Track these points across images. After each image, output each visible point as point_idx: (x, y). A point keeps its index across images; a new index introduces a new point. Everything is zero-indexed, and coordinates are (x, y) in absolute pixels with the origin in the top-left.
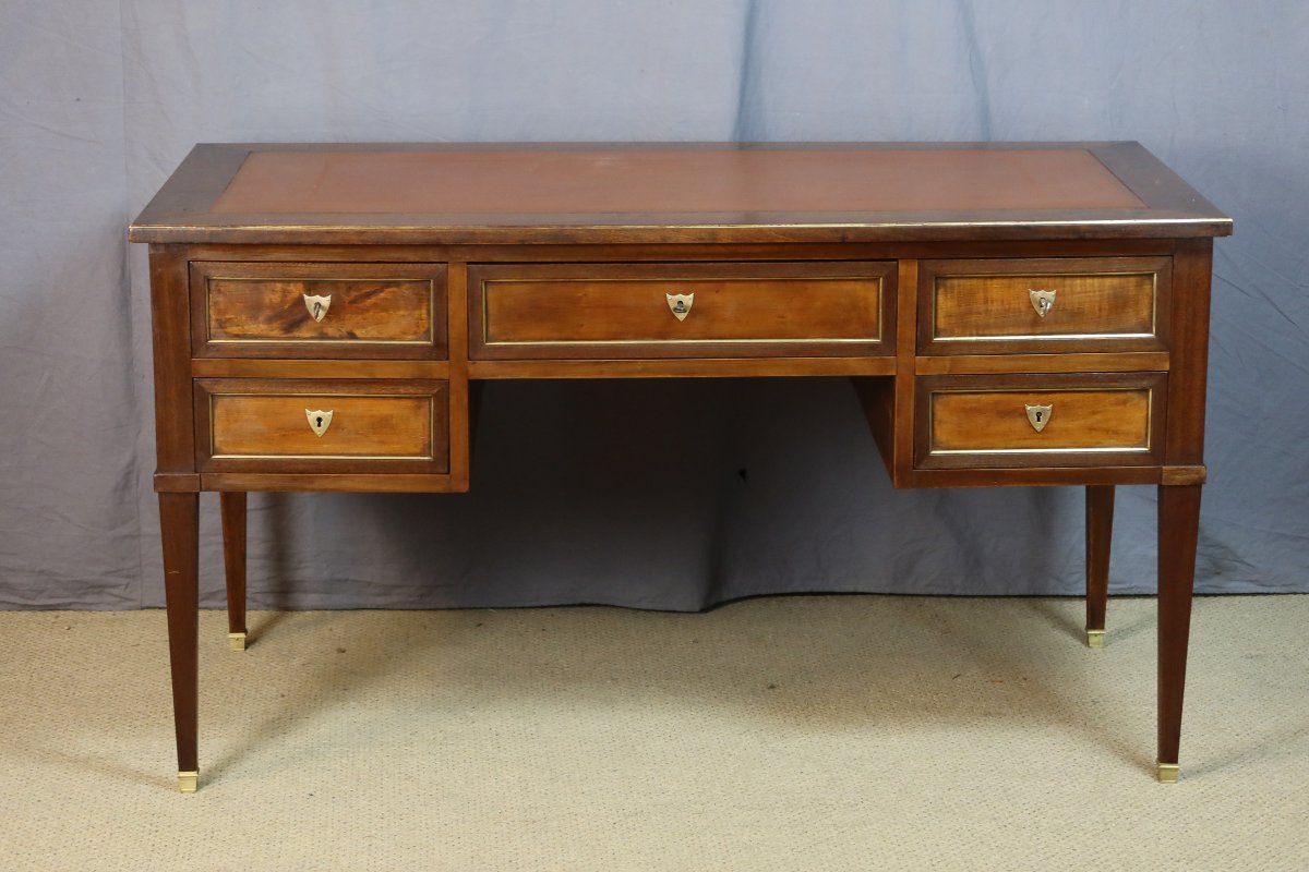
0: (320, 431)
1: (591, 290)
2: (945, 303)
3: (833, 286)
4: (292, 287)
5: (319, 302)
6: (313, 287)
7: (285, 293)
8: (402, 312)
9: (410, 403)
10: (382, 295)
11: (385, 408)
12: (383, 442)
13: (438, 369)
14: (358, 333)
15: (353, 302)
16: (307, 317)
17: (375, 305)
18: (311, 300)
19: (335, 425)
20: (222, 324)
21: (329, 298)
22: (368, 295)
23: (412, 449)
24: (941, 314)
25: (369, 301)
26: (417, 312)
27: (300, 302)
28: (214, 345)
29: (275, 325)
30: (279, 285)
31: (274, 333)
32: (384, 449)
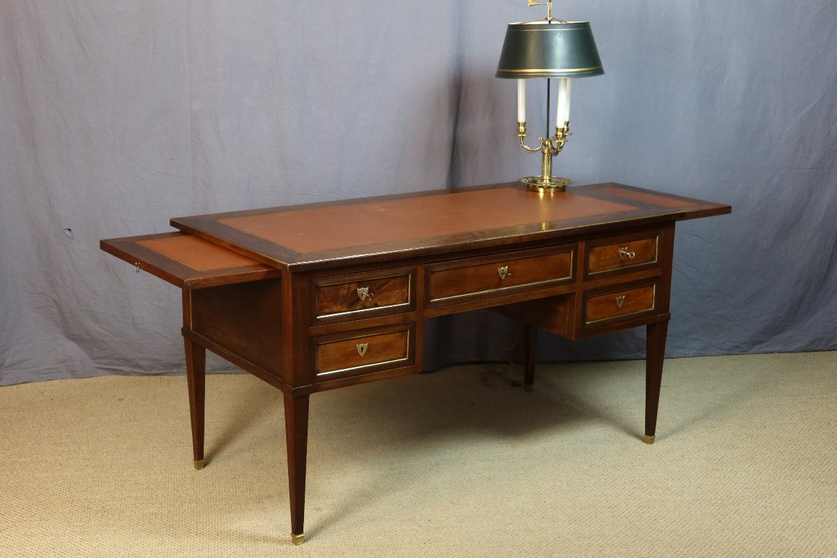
0: (362, 354)
1: (471, 271)
2: (592, 258)
3: (555, 256)
4: (352, 285)
5: (363, 291)
6: (361, 284)
7: (349, 288)
8: (397, 291)
9: (399, 334)
10: (389, 284)
11: (389, 338)
12: (387, 355)
13: (412, 316)
14: (379, 303)
15: (377, 289)
16: (359, 299)
17: (386, 289)
18: (360, 290)
19: (369, 350)
20: (321, 309)
21: (367, 289)
22: (383, 285)
23: (399, 356)
24: (591, 263)
25: (385, 287)
26: (403, 290)
27: (356, 291)
28: (318, 319)
29: (344, 306)
30: (346, 285)
31: (344, 309)
32: (388, 358)
